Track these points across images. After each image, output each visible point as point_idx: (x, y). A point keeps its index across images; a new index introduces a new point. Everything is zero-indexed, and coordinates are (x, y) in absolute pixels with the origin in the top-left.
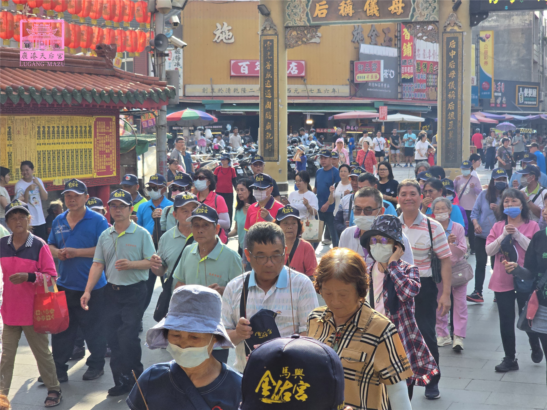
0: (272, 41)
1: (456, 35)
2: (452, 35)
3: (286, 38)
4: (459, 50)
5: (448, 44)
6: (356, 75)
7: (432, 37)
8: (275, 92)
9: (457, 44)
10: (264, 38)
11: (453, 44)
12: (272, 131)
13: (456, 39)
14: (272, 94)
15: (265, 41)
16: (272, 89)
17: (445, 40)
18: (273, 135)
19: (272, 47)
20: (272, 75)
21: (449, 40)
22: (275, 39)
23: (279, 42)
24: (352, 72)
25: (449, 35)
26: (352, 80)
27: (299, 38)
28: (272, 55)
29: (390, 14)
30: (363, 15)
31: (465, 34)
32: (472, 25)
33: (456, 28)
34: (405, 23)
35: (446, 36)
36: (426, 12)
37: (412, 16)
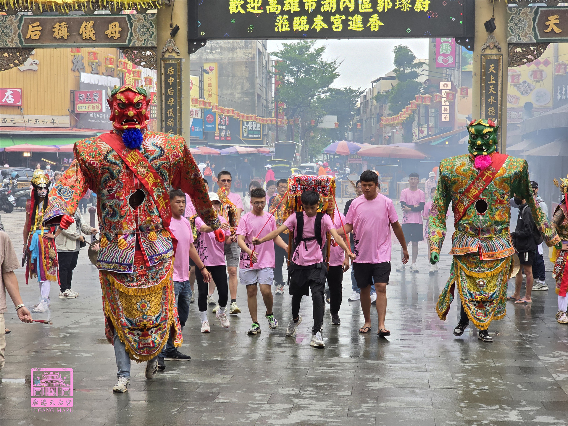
1: (174, 62)
2: (170, 62)
4: (178, 76)
5: (166, 71)
6: (77, 105)
7: (150, 64)
9: (175, 72)
11: (171, 71)
13: (174, 66)
17: (163, 66)
21: (167, 66)
24: (73, 102)
25: (168, 62)
26: (72, 111)
27: (11, 61)
29: (107, 38)
30: (79, 38)
31: (183, 60)
32: (190, 52)
33: (174, 54)
34: (123, 48)
35: (164, 62)
36: (143, 37)
37: (130, 41)
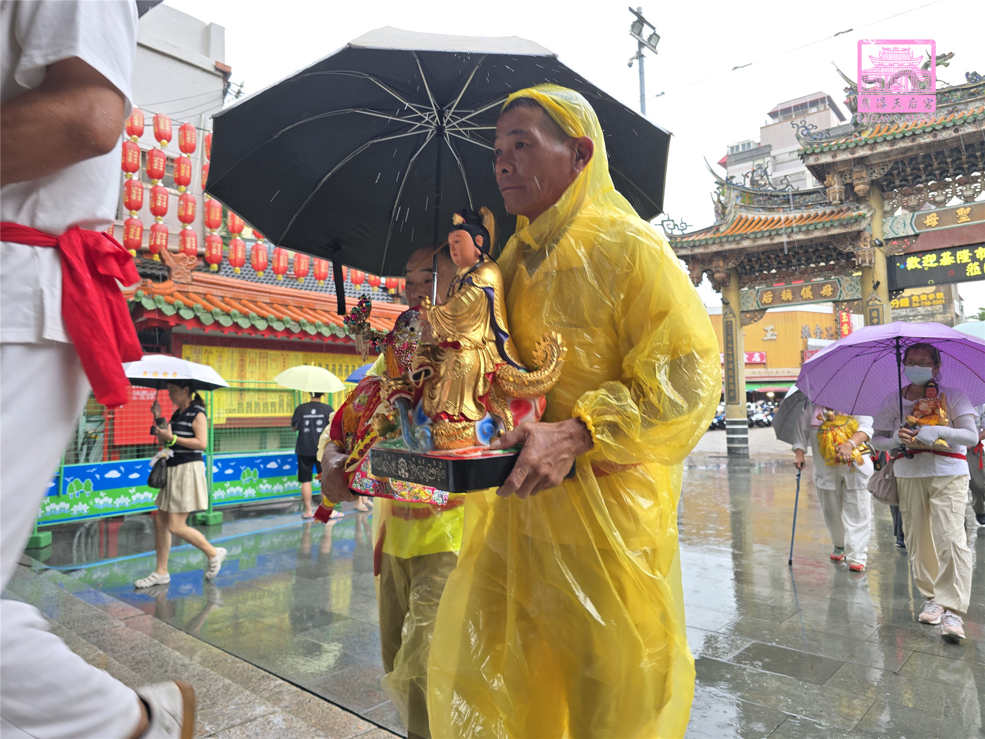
0: (731, 322)
1: (877, 307)
2: (874, 307)
3: (741, 319)
4: (881, 318)
5: (871, 314)
7: (857, 312)
8: (735, 356)
9: (878, 314)
10: (725, 320)
11: (875, 314)
12: (734, 384)
13: (877, 310)
14: (733, 358)
15: (727, 322)
16: (733, 355)
17: (868, 311)
18: (734, 386)
19: (731, 325)
20: (732, 344)
21: (871, 311)
22: (733, 320)
23: (736, 322)
25: (871, 308)
27: (752, 319)
28: (732, 331)
29: (821, 296)
30: (800, 299)
31: (885, 306)
32: (890, 299)
33: (877, 302)
34: (834, 302)
35: (868, 308)
36: (851, 293)
37: (840, 296)
